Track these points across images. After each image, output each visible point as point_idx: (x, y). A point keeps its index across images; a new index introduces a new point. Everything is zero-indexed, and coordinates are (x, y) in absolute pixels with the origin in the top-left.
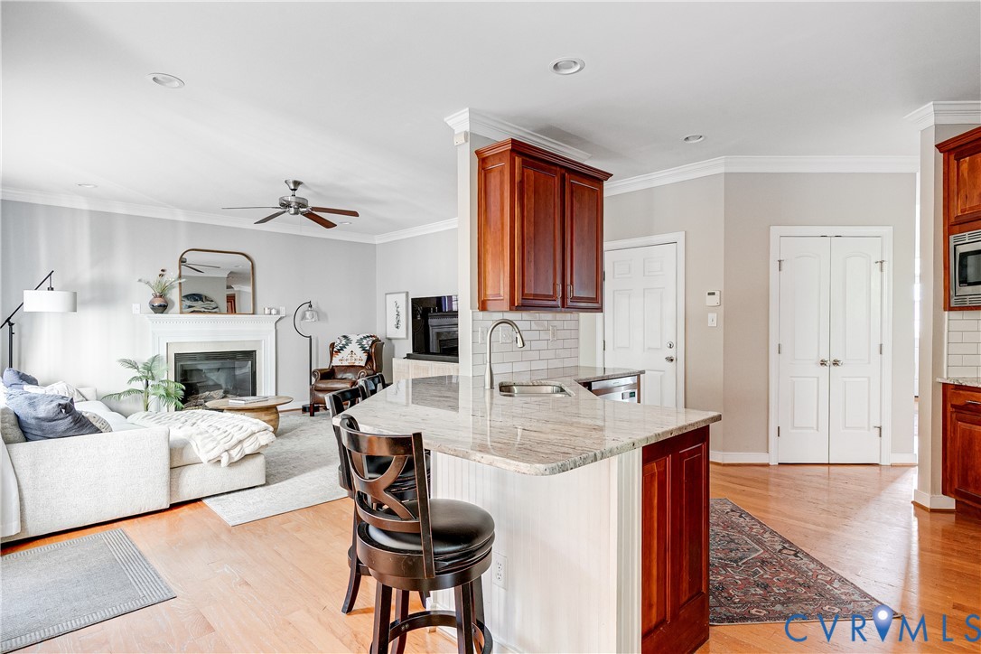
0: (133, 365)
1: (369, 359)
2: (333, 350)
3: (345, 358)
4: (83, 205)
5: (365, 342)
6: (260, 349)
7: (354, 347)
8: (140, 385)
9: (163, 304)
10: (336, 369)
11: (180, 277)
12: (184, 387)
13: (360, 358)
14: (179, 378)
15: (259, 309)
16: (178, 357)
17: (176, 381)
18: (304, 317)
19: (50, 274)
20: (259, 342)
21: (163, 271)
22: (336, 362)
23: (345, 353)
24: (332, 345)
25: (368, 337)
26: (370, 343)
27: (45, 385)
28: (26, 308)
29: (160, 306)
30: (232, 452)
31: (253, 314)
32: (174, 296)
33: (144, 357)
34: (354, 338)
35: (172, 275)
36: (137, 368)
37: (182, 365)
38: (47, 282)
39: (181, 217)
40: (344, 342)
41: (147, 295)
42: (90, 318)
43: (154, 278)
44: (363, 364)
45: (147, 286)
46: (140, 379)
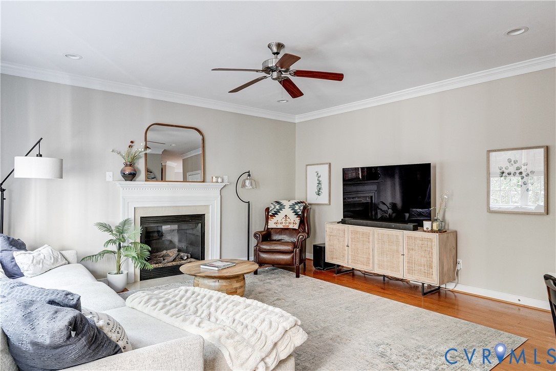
0: (107, 228)
1: (302, 223)
2: (269, 214)
3: (280, 221)
4: (65, 80)
5: (297, 207)
6: (208, 213)
7: (287, 211)
8: (113, 247)
9: (132, 172)
10: (272, 231)
11: (146, 147)
12: (150, 248)
13: (293, 222)
14: (144, 240)
15: (208, 178)
16: (144, 220)
17: (141, 242)
18: (244, 186)
19: (39, 142)
20: (207, 206)
21: (132, 142)
22: (272, 224)
23: (279, 217)
24: (267, 210)
25: (299, 203)
26: (302, 208)
27: (33, 249)
28: (17, 174)
29: (130, 174)
30: (267, 360)
31: (204, 182)
32: (141, 165)
33: (116, 221)
34: (287, 204)
35: (139, 146)
36: (111, 231)
37: (146, 228)
38: (36, 149)
39: (147, 94)
40: (277, 207)
41: (119, 164)
42: (72, 185)
43: (124, 149)
44: (296, 227)
45: (119, 156)
46: (114, 242)
